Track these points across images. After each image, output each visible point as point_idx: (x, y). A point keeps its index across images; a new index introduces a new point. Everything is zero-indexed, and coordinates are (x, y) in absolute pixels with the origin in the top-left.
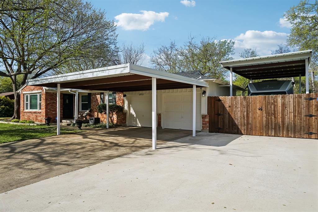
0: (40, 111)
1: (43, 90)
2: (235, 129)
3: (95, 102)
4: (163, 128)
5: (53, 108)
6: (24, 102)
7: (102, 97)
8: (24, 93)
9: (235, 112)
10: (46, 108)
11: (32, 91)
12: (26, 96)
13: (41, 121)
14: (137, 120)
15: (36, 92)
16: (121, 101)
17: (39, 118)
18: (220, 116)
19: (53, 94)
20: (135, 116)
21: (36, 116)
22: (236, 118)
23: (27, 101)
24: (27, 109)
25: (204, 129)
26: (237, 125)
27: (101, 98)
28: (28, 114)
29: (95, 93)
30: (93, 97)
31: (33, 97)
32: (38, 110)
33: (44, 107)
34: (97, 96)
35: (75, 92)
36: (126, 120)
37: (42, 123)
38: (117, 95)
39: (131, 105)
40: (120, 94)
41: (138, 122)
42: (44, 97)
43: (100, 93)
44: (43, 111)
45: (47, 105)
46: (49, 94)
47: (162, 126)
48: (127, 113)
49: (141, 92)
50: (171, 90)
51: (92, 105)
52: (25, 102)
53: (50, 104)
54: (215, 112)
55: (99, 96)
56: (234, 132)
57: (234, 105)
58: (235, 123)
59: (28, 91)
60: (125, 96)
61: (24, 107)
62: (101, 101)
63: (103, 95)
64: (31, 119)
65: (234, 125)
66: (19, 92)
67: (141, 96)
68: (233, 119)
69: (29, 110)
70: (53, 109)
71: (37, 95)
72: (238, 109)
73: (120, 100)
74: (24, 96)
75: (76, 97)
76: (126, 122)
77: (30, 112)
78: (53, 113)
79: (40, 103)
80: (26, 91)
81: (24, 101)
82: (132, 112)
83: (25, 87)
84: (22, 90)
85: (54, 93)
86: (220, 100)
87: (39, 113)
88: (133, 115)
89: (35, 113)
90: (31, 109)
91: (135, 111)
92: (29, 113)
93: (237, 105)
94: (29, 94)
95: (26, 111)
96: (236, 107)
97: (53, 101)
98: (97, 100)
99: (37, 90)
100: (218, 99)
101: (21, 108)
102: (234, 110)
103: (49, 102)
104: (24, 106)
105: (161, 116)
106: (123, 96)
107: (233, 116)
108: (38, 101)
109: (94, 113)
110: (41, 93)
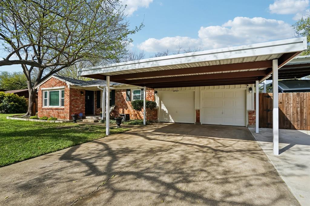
0: (63, 107)
1: (67, 86)
2: (287, 124)
3: (119, 98)
4: (201, 124)
5: (76, 104)
6: (42, 99)
7: (129, 94)
8: (42, 89)
9: (287, 107)
10: (70, 104)
11: (53, 87)
12: (45, 92)
13: (64, 118)
14: (170, 116)
15: (58, 88)
16: (152, 98)
17: (62, 115)
18: (269, 112)
19: (77, 91)
20: (167, 112)
21: (58, 113)
22: (288, 114)
23: (46, 97)
24: (46, 105)
25: (251, 124)
26: (289, 120)
27: (127, 95)
28: (47, 110)
29: (120, 90)
30: (118, 94)
31: (54, 93)
32: (60, 106)
33: (68, 104)
34: (122, 92)
35: (103, 89)
36: (157, 116)
37: (65, 120)
38: (147, 92)
39: (162, 102)
40: (151, 91)
41: (171, 118)
42: (67, 93)
43: (126, 90)
44: (67, 107)
45: (71, 101)
46: (73, 90)
47: (201, 122)
48: (158, 109)
49: (175, 89)
50: (206, 87)
51: (116, 101)
52: (44, 98)
53: (74, 100)
54: (263, 108)
55: (125, 92)
56: (286, 127)
57: (286, 101)
58: (287, 118)
59: (47, 87)
60: (156, 92)
61: (42, 104)
62: (128, 98)
63: (129, 92)
64: (51, 115)
65: (286, 120)
66: (37, 88)
67: (175, 92)
68: (284, 114)
69: (48, 106)
70: (76, 106)
71: (59, 91)
72: (291, 106)
73: (150, 97)
74: (42, 92)
75: (103, 93)
76: (157, 118)
77: (51, 109)
78: (77, 109)
79: (62, 99)
80: (45, 87)
81: (42, 97)
82: (164, 108)
83: (44, 83)
84: (40, 86)
85: (77, 89)
86: (269, 96)
87: (61, 109)
88: (165, 112)
89: (57, 109)
90: (50, 105)
91: (167, 108)
92: (49, 109)
93: (289, 101)
94: (49, 90)
95: (44, 107)
96: (288, 103)
97: (76, 98)
98: (122, 96)
99: (60, 86)
100: (266, 95)
101: (38, 105)
102: (286, 105)
103: (73, 99)
104: (42, 102)
105: (199, 112)
106: (154, 92)
107: (284, 112)
108: (60, 98)
109: (119, 109)
110: (64, 89)
